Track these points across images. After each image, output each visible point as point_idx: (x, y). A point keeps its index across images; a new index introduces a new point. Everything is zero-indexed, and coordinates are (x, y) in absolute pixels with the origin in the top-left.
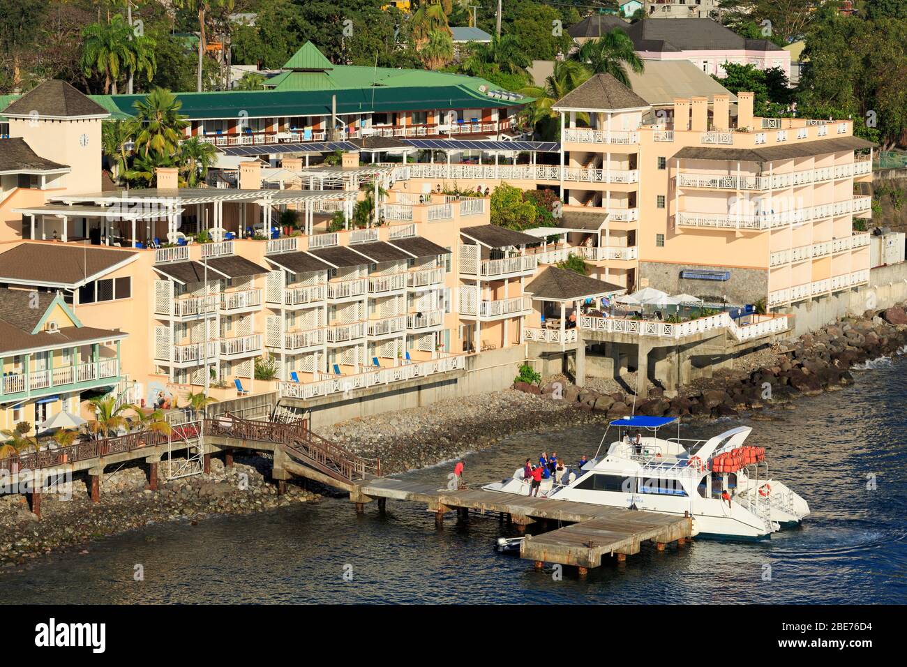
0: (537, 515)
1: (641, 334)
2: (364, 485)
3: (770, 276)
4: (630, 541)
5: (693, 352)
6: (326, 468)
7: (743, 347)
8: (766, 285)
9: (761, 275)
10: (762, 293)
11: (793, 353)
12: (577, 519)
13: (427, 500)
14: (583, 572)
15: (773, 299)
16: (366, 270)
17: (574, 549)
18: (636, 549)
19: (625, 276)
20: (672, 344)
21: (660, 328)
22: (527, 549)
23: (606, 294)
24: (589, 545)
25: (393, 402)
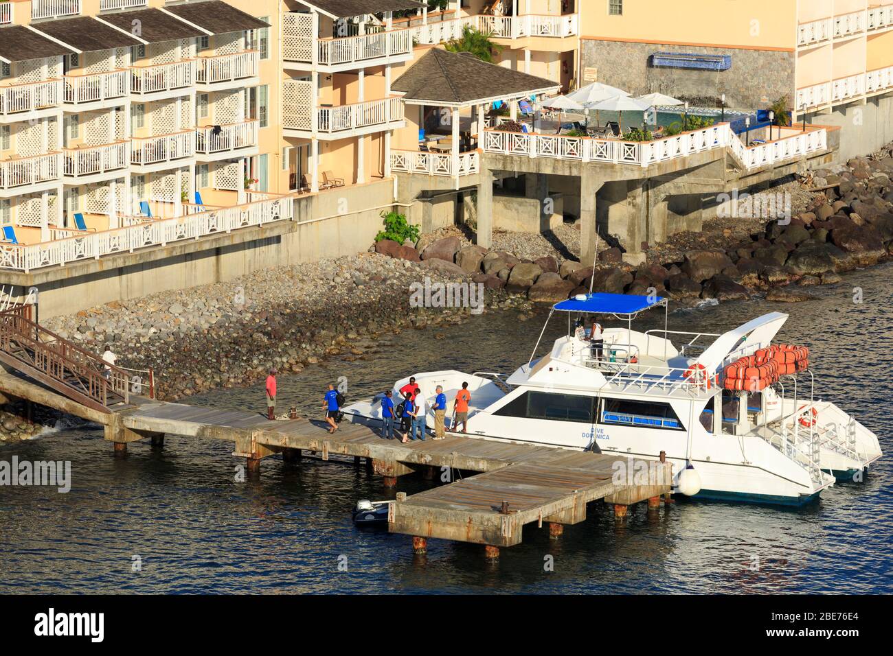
0: (415, 460)
1: (586, 159)
2: (129, 414)
3: (799, 62)
4: (569, 502)
5: (670, 188)
6: (63, 386)
7: (753, 181)
8: (791, 77)
9: (782, 60)
10: (784, 91)
11: (836, 189)
12: (482, 466)
13: (232, 437)
14: (493, 553)
15: (801, 101)
16: (128, 57)
17: (477, 515)
18: (580, 515)
19: (559, 62)
20: (636, 176)
21: (616, 149)
22: (399, 517)
23: (527, 94)
24: (502, 510)
25: (174, 275)
